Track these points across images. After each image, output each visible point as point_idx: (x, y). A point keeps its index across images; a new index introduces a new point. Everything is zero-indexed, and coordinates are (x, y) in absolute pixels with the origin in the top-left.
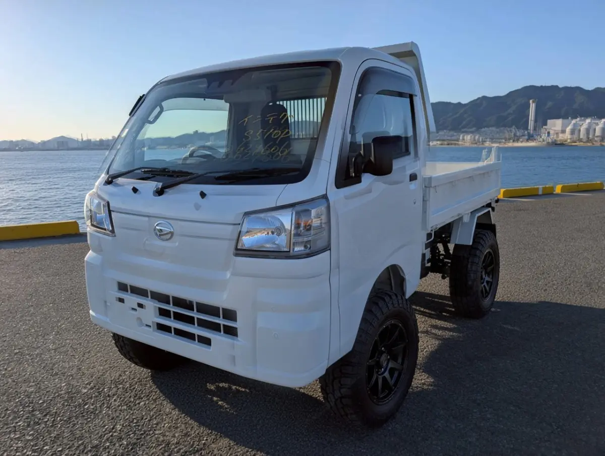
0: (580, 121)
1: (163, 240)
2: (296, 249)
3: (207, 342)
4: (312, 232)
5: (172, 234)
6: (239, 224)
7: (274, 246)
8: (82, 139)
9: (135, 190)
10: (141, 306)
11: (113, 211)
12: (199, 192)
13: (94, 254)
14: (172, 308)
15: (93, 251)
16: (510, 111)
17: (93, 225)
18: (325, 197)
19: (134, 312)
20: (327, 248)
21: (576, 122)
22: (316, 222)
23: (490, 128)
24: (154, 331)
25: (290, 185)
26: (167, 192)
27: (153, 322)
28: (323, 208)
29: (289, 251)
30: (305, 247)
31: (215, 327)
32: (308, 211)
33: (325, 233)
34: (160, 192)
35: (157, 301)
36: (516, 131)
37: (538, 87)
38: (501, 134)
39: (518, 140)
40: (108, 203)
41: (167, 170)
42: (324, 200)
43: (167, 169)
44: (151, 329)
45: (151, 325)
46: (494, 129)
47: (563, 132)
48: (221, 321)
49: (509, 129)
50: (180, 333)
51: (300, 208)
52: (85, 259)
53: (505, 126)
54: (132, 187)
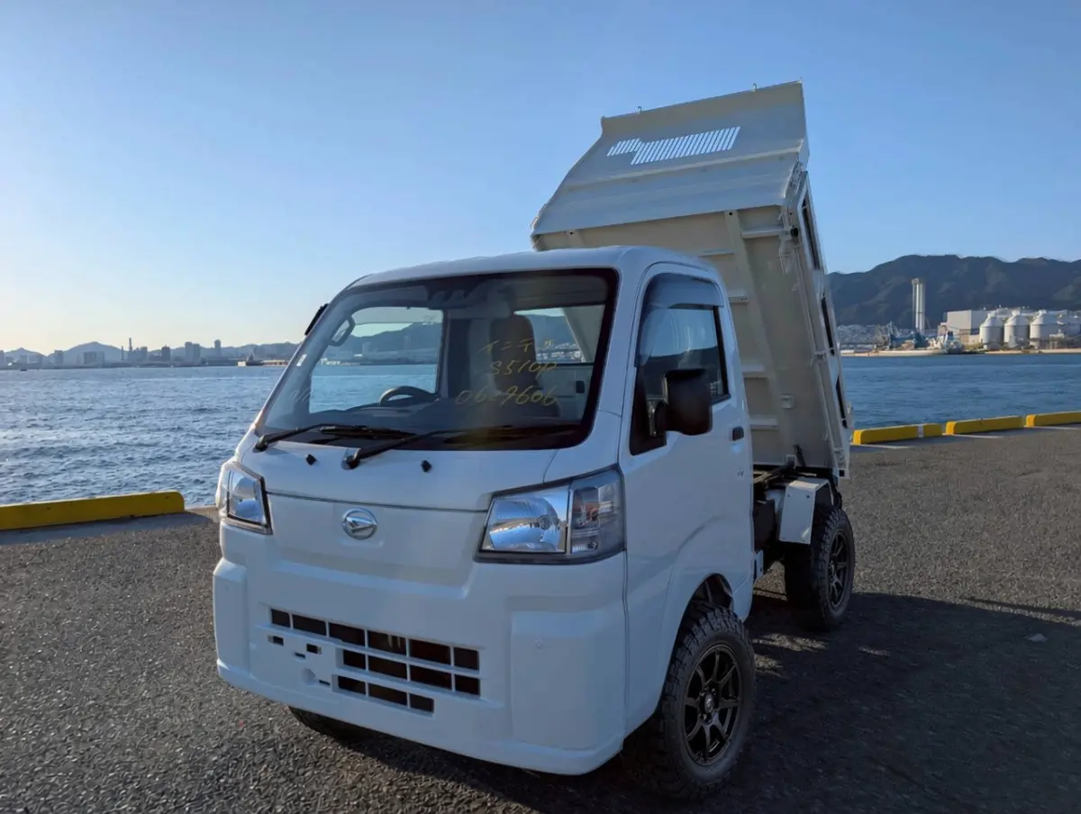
0: (1002, 313)
1: (360, 539)
2: (576, 549)
3: (425, 705)
4: (600, 521)
5: (374, 528)
6: (486, 511)
7: (539, 546)
8: (131, 348)
9: (311, 460)
10: (312, 649)
11: (270, 493)
12: (420, 463)
13: (231, 565)
14: (367, 651)
15: (229, 559)
16: (881, 296)
17: (229, 516)
18: (616, 468)
19: (298, 660)
20: (621, 547)
21: (996, 314)
22: (604, 507)
23: (851, 326)
24: (334, 690)
25: (562, 451)
26: (364, 463)
27: (333, 676)
28: (615, 485)
29: (565, 552)
30: (590, 546)
31: (441, 681)
32: (591, 491)
33: (617, 524)
34: (352, 464)
35: (340, 641)
36: (894, 331)
37: (923, 257)
38: (869, 335)
39: (898, 347)
40: (262, 481)
41: (364, 429)
42: (615, 475)
43: (364, 427)
44: (329, 689)
45: (329, 681)
46: (857, 327)
47: (975, 331)
48: (453, 670)
49: (883, 327)
50: (379, 693)
51: (580, 486)
52: (214, 573)
53: (876, 322)
54: (307, 456)
